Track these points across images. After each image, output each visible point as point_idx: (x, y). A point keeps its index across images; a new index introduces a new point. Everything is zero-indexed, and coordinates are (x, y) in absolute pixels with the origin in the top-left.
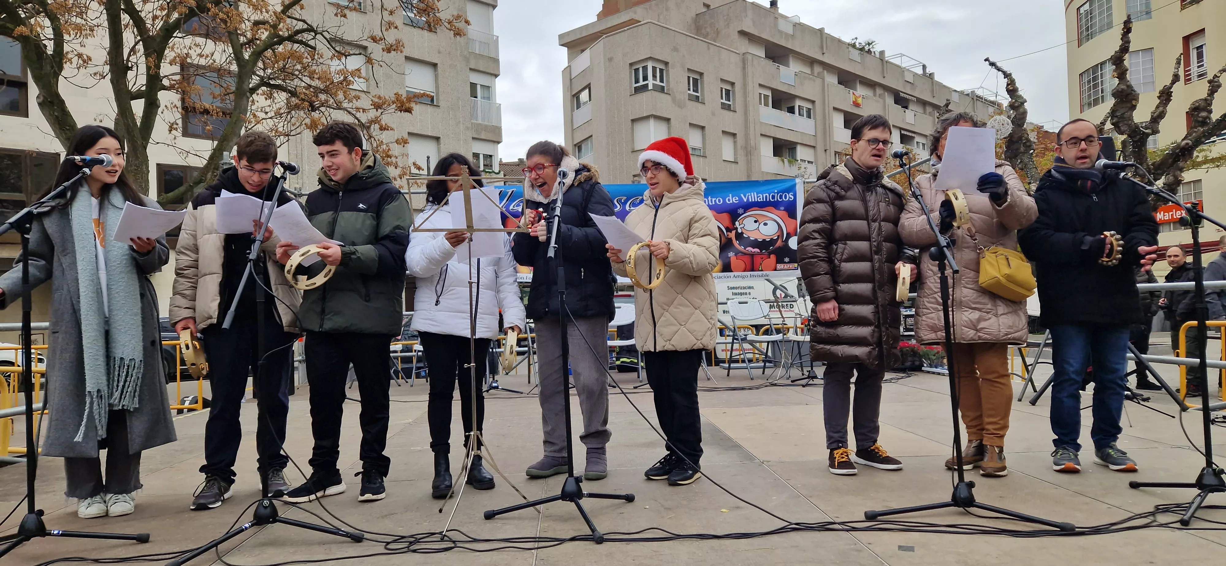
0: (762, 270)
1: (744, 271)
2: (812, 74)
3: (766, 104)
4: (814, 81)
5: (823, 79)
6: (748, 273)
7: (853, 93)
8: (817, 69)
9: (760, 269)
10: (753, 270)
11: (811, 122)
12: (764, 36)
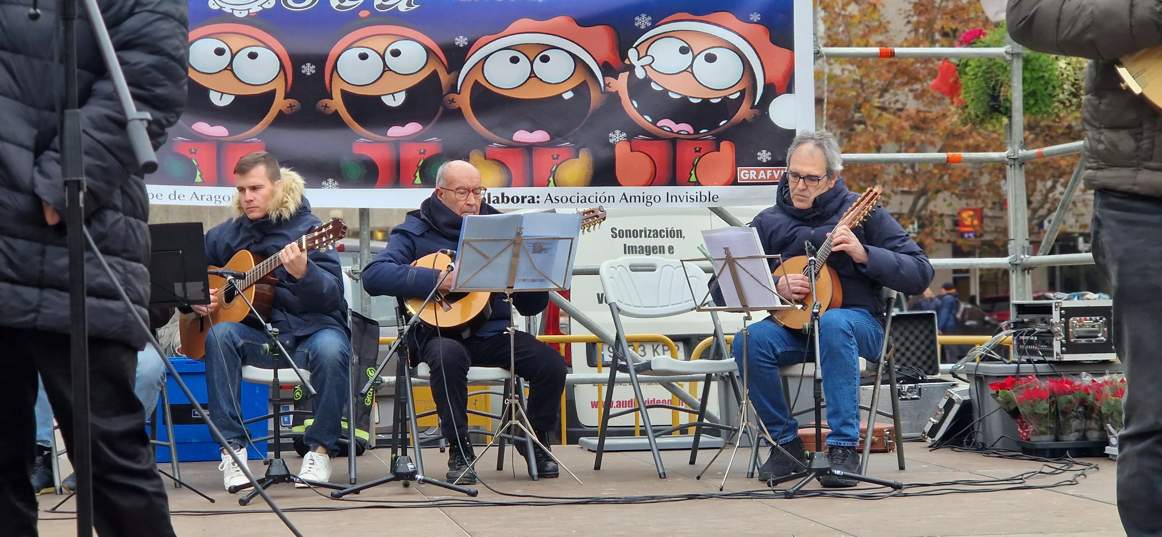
0: (697, 183)
1: (651, 183)
6: (662, 191)
9: (693, 179)
10: (673, 182)
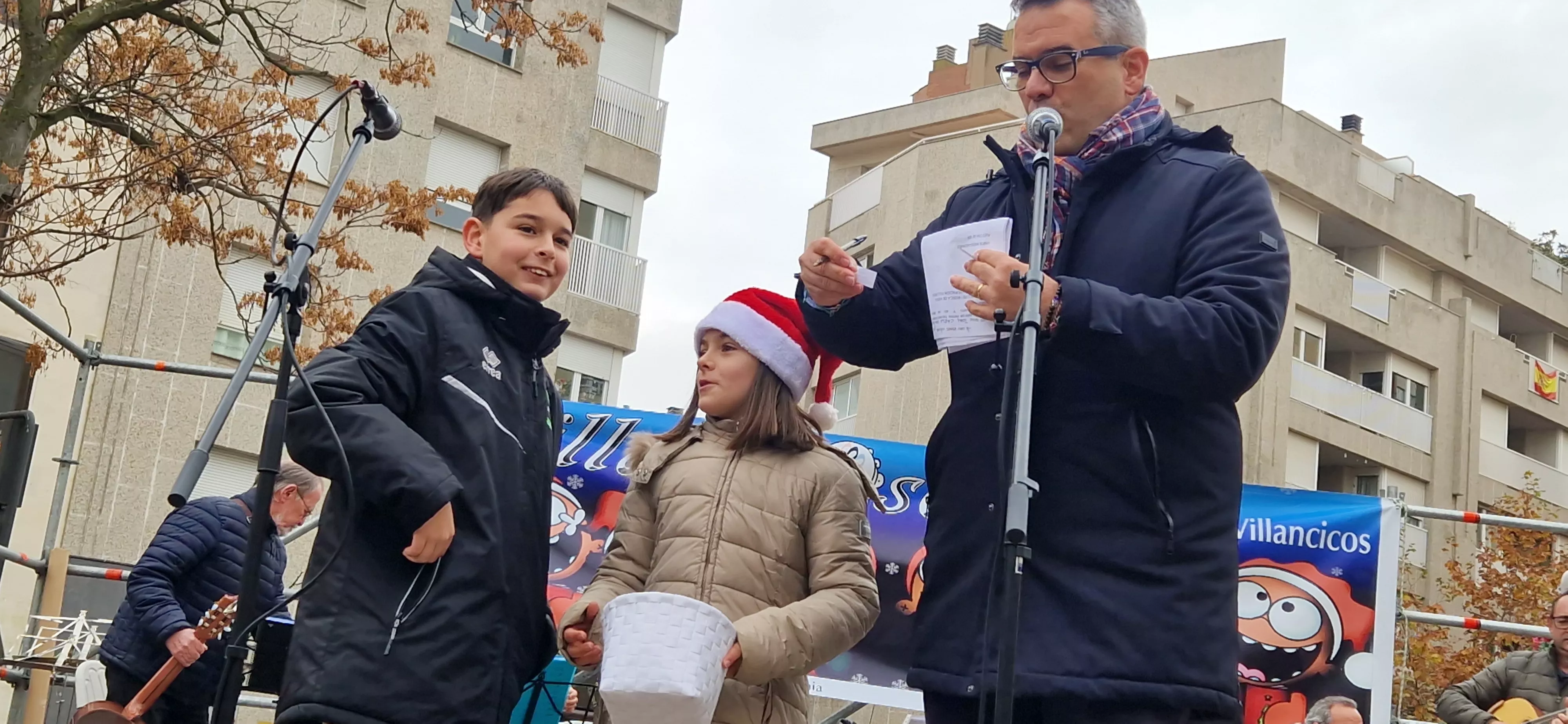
2: (1435, 301)
3: (1311, 358)
4: (1438, 318)
5: (1462, 318)
7: (1537, 365)
8: (1449, 291)
11: (1420, 420)
12: (1321, 192)
